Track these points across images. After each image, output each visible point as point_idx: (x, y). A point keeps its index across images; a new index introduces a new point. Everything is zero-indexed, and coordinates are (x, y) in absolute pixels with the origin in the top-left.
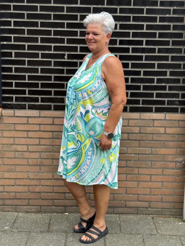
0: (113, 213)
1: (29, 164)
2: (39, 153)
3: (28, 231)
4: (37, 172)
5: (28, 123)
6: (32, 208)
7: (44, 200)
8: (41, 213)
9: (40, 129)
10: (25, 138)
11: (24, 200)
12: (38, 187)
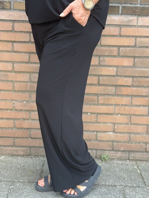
0: (129, 159)
1: (15, 89)
2: (28, 74)
3: (10, 180)
4: (25, 101)
5: (13, 31)
6: (18, 150)
7: (35, 139)
8: (30, 157)
9: (30, 40)
10: (9, 51)
11: (7, 139)
12: (28, 121)
